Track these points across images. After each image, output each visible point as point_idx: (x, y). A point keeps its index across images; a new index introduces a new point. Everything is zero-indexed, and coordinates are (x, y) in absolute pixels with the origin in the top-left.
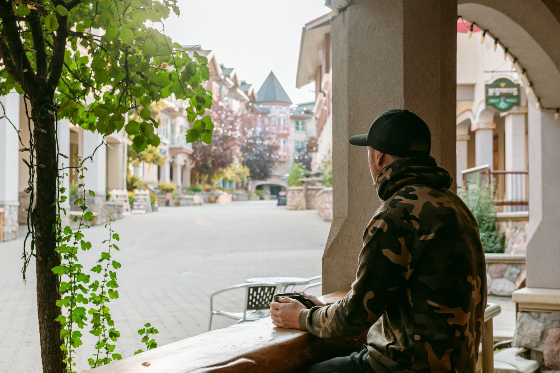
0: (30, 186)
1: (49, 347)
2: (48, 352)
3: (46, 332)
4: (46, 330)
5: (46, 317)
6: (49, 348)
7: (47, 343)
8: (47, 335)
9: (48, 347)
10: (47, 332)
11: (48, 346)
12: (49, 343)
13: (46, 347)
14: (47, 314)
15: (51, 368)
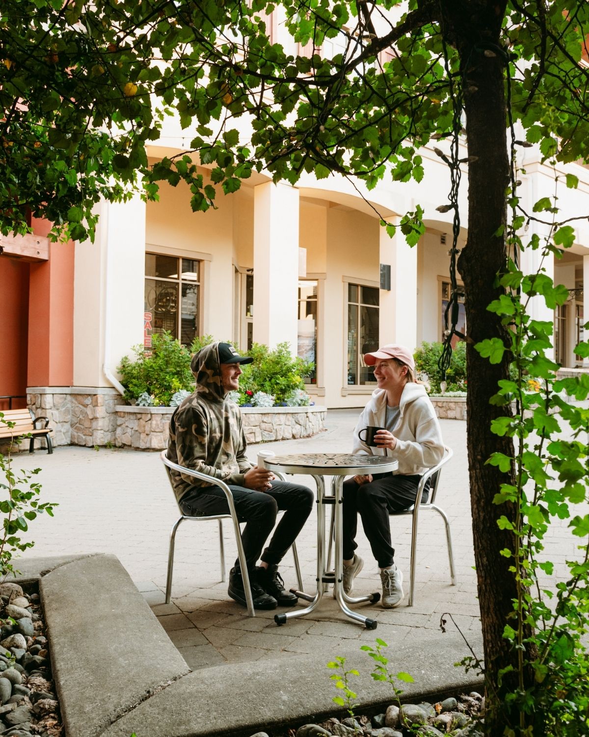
0: (453, 202)
1: (484, 517)
2: (482, 527)
3: (479, 487)
4: (480, 483)
5: (479, 457)
6: (483, 520)
7: (480, 509)
8: (480, 493)
9: (482, 517)
10: (481, 487)
11: (482, 514)
12: (484, 511)
13: (479, 516)
14: (481, 451)
15: (487, 560)
